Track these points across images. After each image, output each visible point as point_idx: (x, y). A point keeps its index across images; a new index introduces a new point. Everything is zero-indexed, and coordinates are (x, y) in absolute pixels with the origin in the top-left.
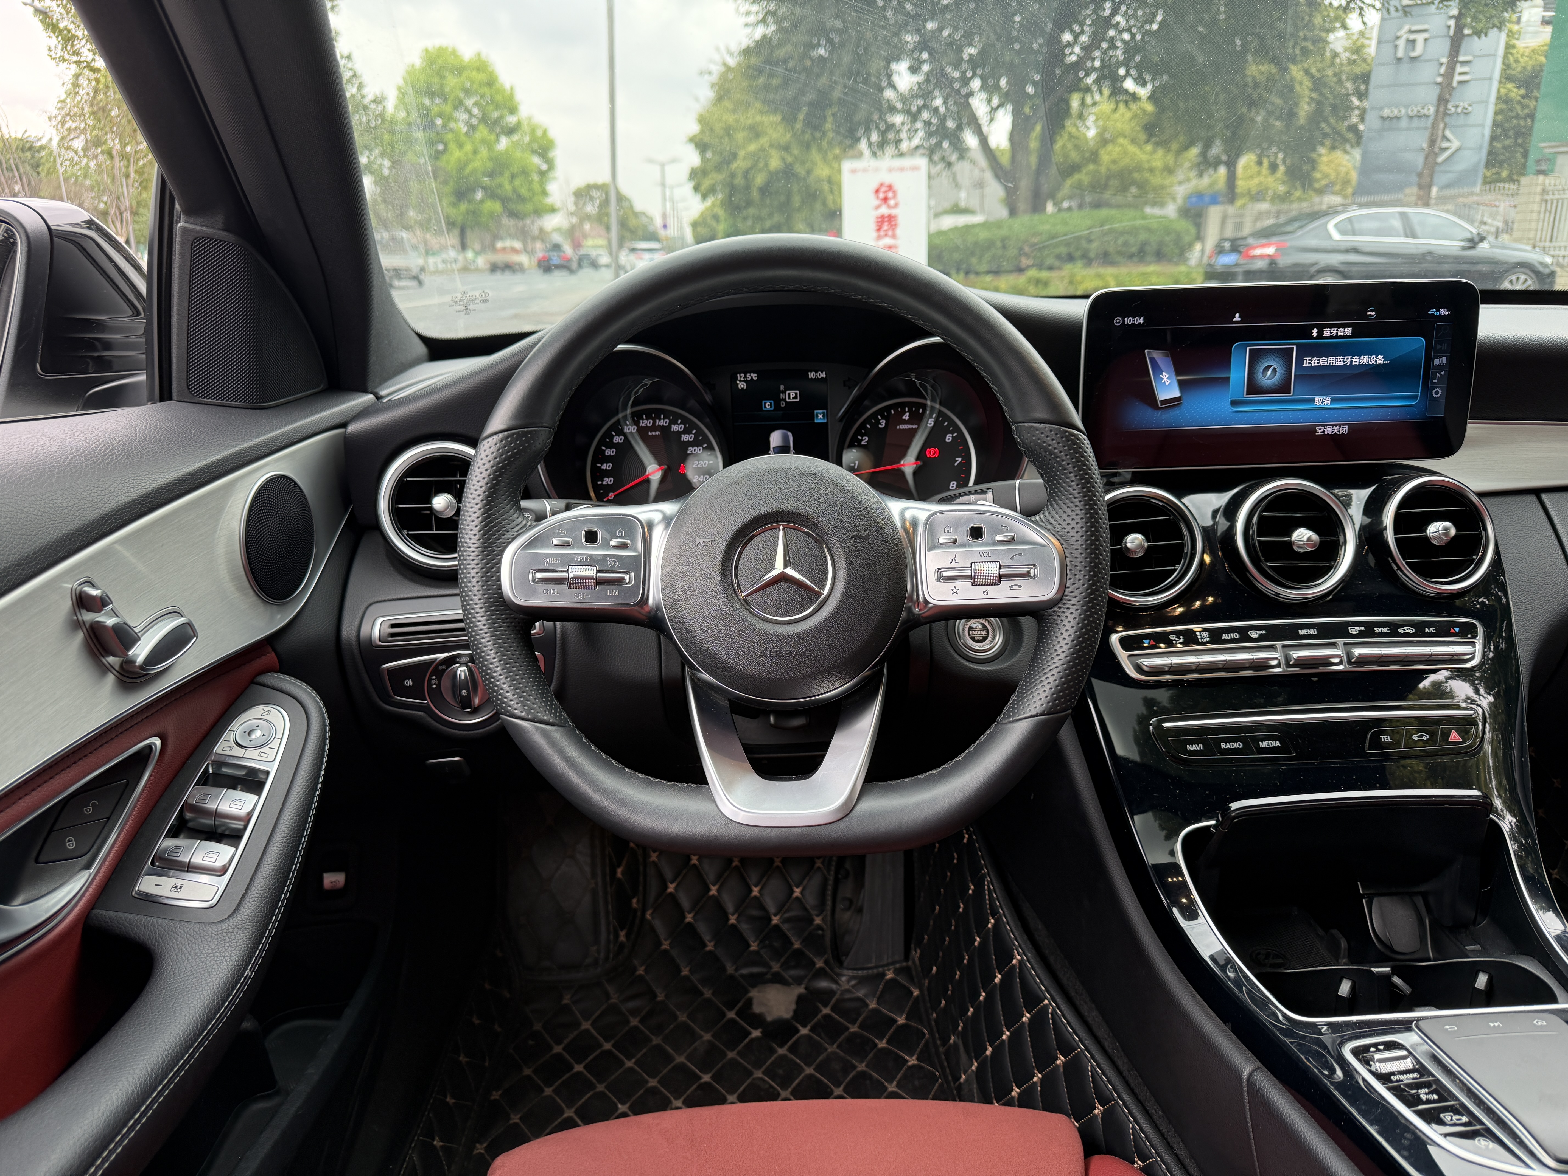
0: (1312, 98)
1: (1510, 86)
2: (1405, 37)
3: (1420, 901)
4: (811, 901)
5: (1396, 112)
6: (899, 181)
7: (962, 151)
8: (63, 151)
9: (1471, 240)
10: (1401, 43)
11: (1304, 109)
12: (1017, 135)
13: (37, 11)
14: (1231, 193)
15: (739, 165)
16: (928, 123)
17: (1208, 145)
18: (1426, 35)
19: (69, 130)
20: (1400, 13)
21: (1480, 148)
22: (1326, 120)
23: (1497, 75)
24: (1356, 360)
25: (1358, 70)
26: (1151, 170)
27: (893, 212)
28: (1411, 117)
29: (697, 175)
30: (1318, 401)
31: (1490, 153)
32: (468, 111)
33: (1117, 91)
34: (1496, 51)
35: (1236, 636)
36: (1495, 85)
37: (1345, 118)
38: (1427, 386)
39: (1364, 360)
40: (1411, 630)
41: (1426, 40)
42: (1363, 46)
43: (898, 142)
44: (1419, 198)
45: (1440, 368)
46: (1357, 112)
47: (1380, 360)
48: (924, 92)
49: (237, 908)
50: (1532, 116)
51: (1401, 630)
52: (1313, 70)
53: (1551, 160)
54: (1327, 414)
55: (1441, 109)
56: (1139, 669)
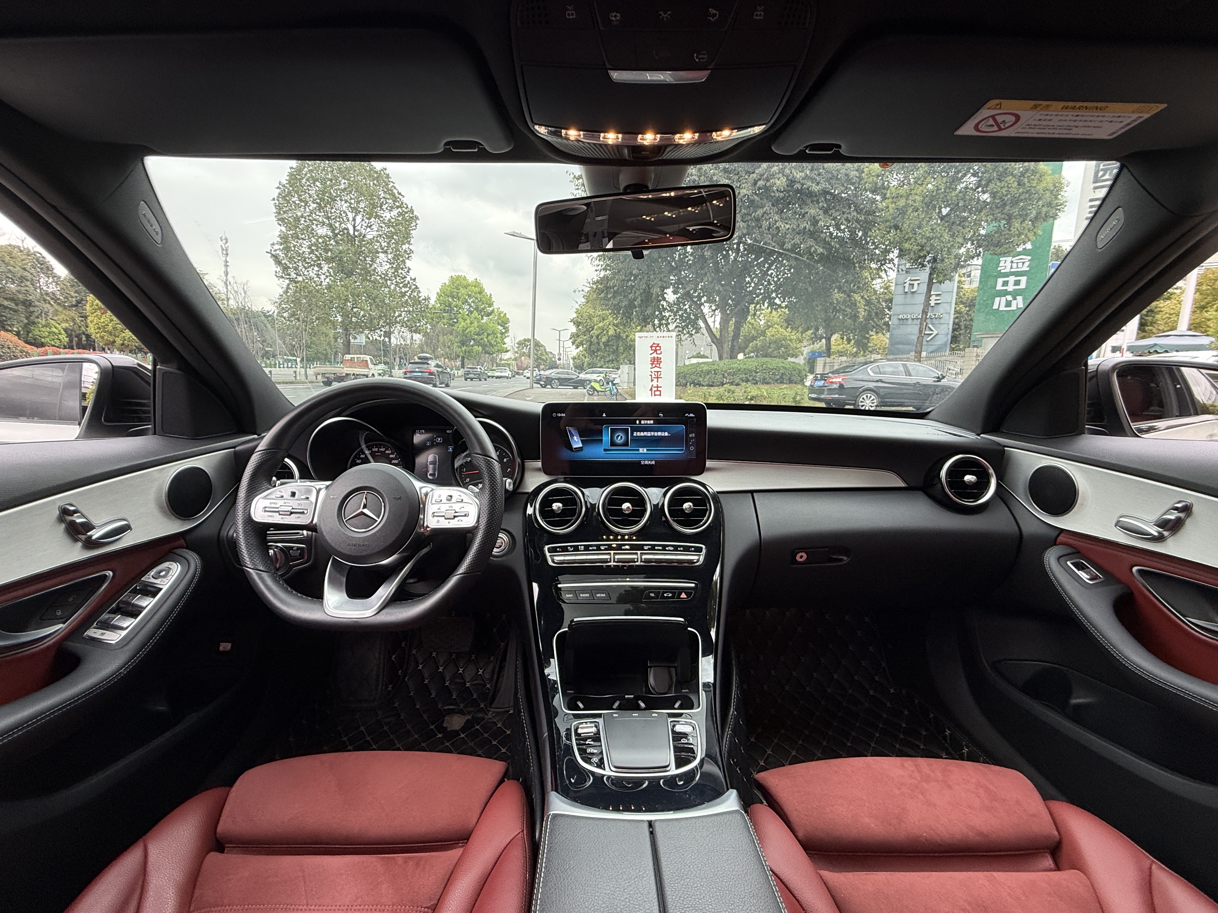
0: (865, 310)
1: (961, 306)
2: (908, 283)
3: (673, 671)
4: (487, 676)
5: (905, 316)
6: (662, 343)
7: (698, 330)
8: (279, 318)
9: (938, 378)
10: (907, 285)
11: (862, 313)
12: (724, 322)
13: (273, 255)
14: (828, 352)
15: (595, 332)
16: (681, 316)
17: (817, 329)
18: (919, 282)
19: (283, 309)
20: (904, 272)
21: (948, 334)
22: (873, 320)
23: (954, 301)
24: (656, 434)
25: (887, 297)
26: (791, 340)
27: (659, 356)
28: (913, 319)
29: (574, 337)
30: (641, 450)
31: (953, 337)
32: (469, 305)
33: (772, 304)
34: (953, 289)
35: (595, 548)
36: (953, 306)
37: (882, 319)
38: (688, 446)
39: (659, 434)
40: (672, 549)
41: (918, 284)
42: (890, 286)
43: (667, 324)
44: (916, 357)
45: (692, 438)
46: (888, 316)
47: (666, 434)
48: (678, 302)
49: (126, 644)
50: (971, 320)
51: (667, 548)
52: (866, 297)
53: (980, 340)
54: (645, 456)
55: (924, 316)
56: (553, 561)
